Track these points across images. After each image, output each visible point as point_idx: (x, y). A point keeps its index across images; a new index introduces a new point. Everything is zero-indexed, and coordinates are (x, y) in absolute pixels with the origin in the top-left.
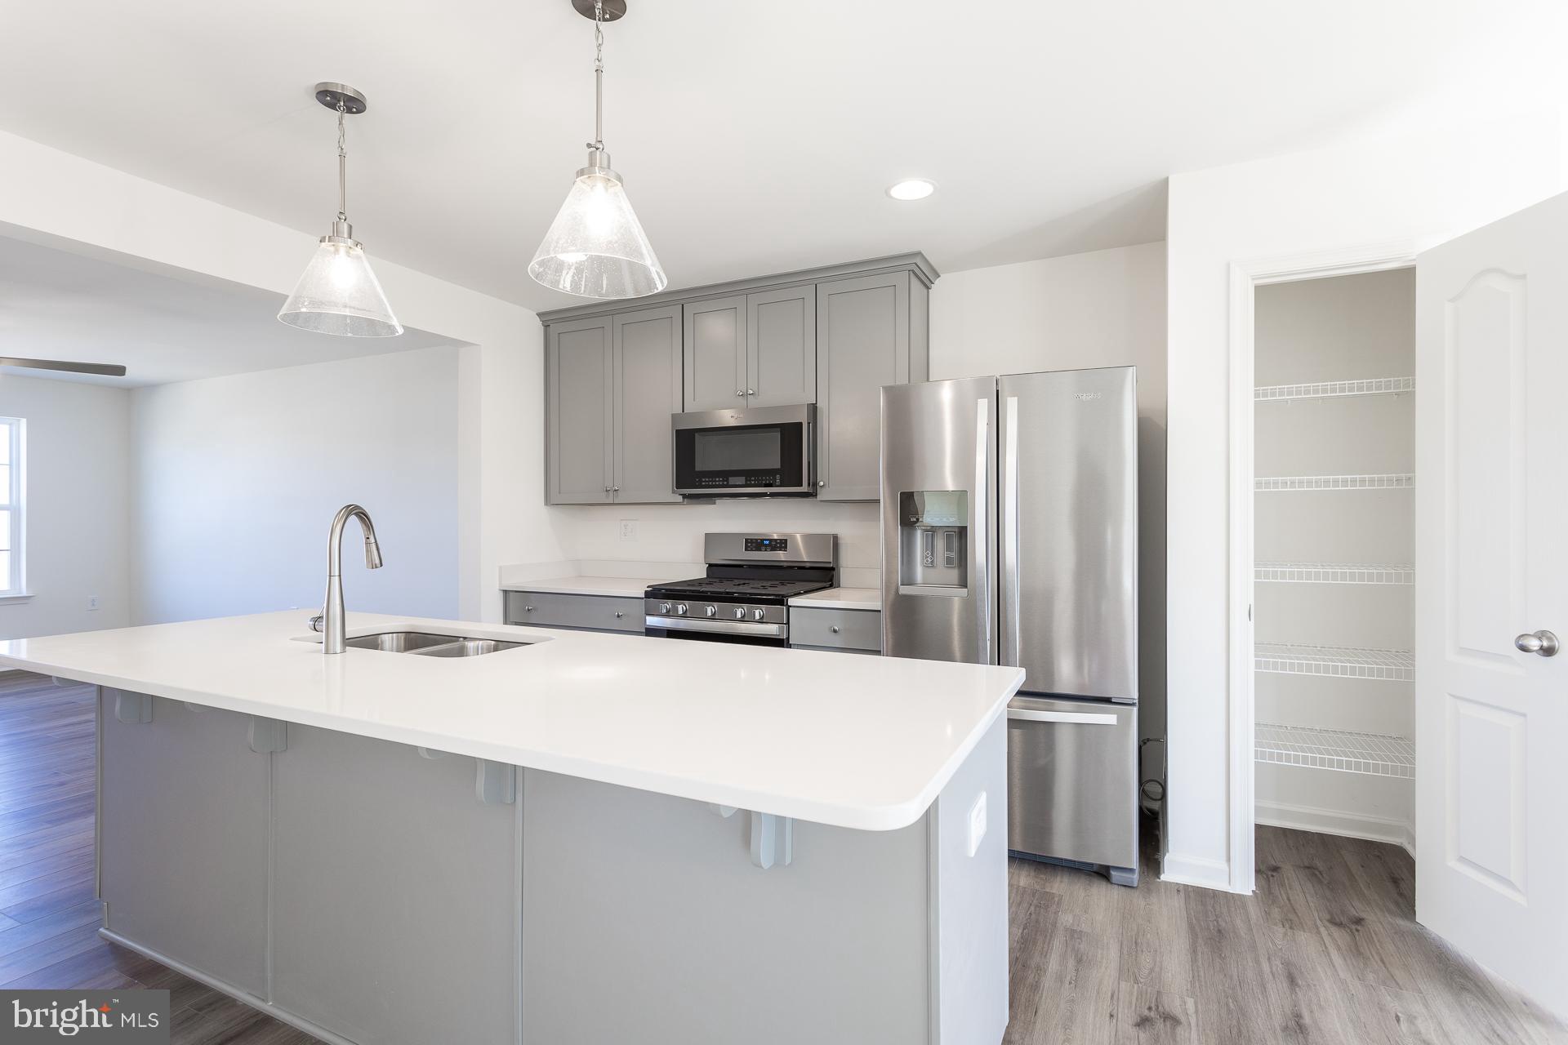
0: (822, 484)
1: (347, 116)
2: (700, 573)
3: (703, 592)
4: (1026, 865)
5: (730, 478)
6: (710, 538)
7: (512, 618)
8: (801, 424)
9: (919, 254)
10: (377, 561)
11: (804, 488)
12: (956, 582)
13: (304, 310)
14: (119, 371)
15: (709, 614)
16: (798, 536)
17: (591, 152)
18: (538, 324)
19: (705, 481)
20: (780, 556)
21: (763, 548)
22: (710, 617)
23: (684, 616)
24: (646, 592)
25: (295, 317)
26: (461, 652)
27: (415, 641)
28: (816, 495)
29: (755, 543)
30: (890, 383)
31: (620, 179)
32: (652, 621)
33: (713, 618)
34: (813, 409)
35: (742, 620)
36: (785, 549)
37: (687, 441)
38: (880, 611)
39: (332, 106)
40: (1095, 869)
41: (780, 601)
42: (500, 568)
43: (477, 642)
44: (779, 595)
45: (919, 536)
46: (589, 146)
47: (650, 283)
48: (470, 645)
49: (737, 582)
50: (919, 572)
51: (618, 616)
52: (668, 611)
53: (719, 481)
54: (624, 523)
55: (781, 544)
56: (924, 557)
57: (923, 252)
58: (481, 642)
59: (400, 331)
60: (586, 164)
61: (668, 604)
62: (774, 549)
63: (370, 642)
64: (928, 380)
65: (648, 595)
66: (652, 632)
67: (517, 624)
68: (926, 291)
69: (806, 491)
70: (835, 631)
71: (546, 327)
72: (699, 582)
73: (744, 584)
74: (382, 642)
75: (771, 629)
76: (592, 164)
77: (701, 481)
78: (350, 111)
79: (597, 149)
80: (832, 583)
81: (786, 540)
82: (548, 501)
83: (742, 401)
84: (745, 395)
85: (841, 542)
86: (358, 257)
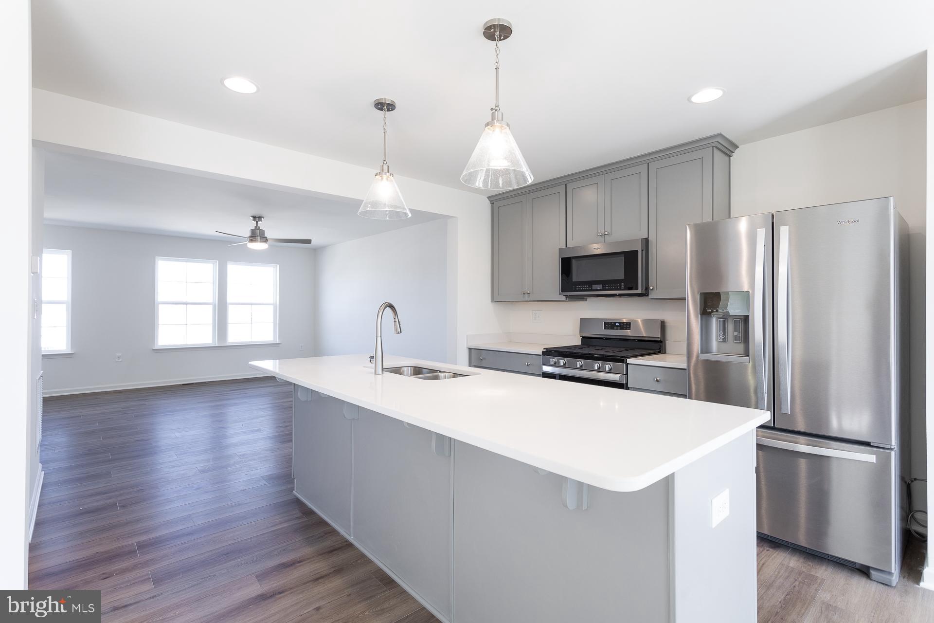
0: (651, 288)
1: (387, 112)
2: (577, 342)
3: (575, 353)
4: (798, 553)
5: (593, 286)
6: (582, 321)
7: (473, 363)
8: (637, 251)
9: (720, 135)
10: (399, 330)
11: (639, 291)
12: (743, 353)
13: (368, 209)
14: (309, 241)
15: (578, 366)
16: (639, 321)
17: (493, 113)
18: (488, 202)
19: (578, 288)
20: (628, 333)
21: (615, 328)
22: (578, 367)
23: (564, 366)
24: (543, 352)
25: (365, 213)
26: (436, 378)
27: (417, 371)
28: (648, 295)
29: (610, 325)
30: (699, 221)
31: (508, 125)
32: (547, 369)
33: (581, 368)
34: (646, 242)
35: (599, 370)
36: (629, 328)
37: (566, 264)
38: (686, 369)
39: (381, 109)
40: (857, 567)
41: (622, 360)
42: (467, 335)
43: (445, 374)
44: (622, 357)
45: (714, 322)
46: (492, 109)
47: (525, 180)
48: (441, 375)
49: (597, 348)
50: (714, 345)
51: (528, 365)
52: (555, 363)
53: (587, 287)
54: (534, 312)
55: (626, 326)
56: (717, 336)
57: (722, 133)
58: (447, 374)
59: (410, 215)
60: (490, 119)
61: (555, 359)
62: (622, 328)
63: (397, 371)
64: (729, 217)
65: (544, 353)
66: (546, 375)
67: (476, 366)
68: (727, 158)
69: (641, 292)
70: (657, 381)
71: (492, 204)
72: (575, 347)
73: (602, 349)
74: (403, 371)
75: (616, 377)
76: (493, 119)
77: (576, 288)
78: (388, 110)
79: (496, 110)
80: (660, 351)
81: (630, 323)
82: (492, 300)
83: (601, 239)
84: (603, 235)
85: (668, 325)
86: (392, 181)
